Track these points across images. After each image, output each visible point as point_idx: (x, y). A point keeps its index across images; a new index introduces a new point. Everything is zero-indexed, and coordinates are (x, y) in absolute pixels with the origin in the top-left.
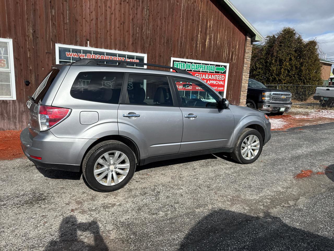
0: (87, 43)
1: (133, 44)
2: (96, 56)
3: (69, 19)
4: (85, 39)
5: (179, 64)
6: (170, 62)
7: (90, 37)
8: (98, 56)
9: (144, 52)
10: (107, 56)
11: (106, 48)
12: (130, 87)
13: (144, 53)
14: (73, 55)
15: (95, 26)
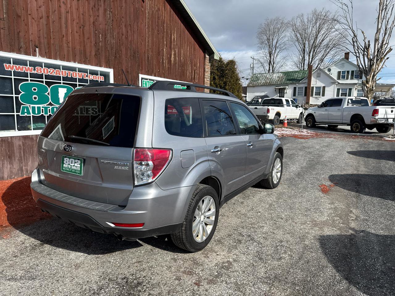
0: (35, 51)
1: (96, 54)
2: (49, 71)
3: (7, 13)
4: (32, 45)
5: (147, 83)
6: (139, 80)
7: (40, 43)
8: (52, 71)
9: (109, 66)
10: (64, 71)
11: (62, 59)
12: (95, 113)
13: (110, 68)
15: (45, 27)
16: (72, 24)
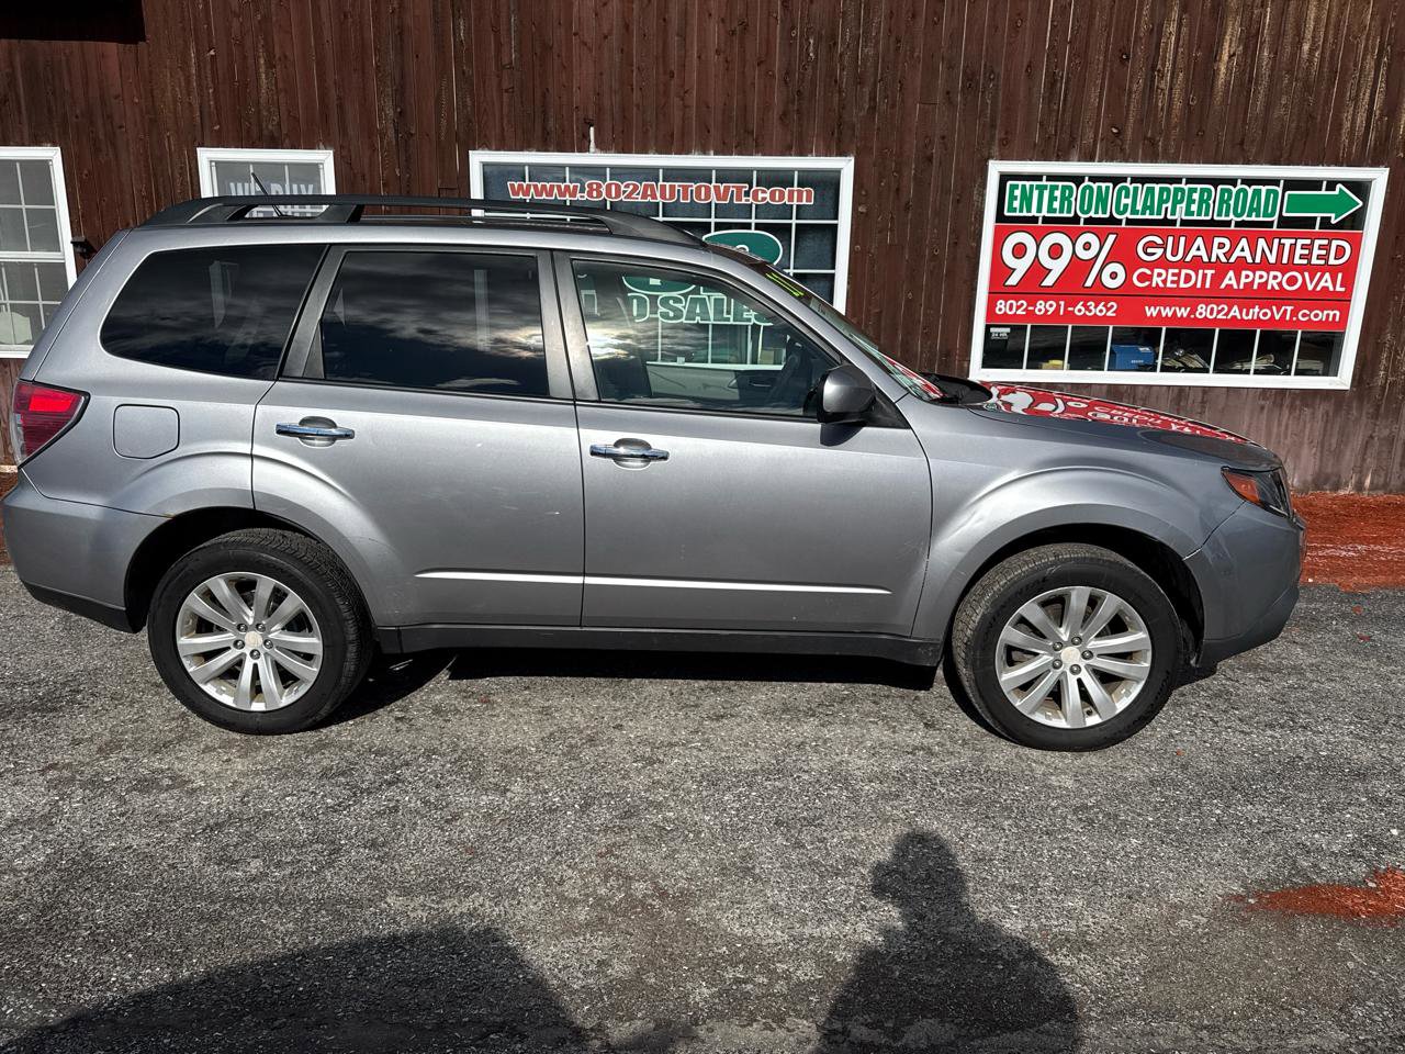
0: (586, 136)
2: (623, 188)
3: (519, 50)
4: (577, 119)
6: (984, 185)
7: (600, 109)
8: (631, 187)
9: (838, 149)
10: (668, 184)
11: (664, 149)
14: (532, 190)
15: (617, 57)
16: (702, 30)
